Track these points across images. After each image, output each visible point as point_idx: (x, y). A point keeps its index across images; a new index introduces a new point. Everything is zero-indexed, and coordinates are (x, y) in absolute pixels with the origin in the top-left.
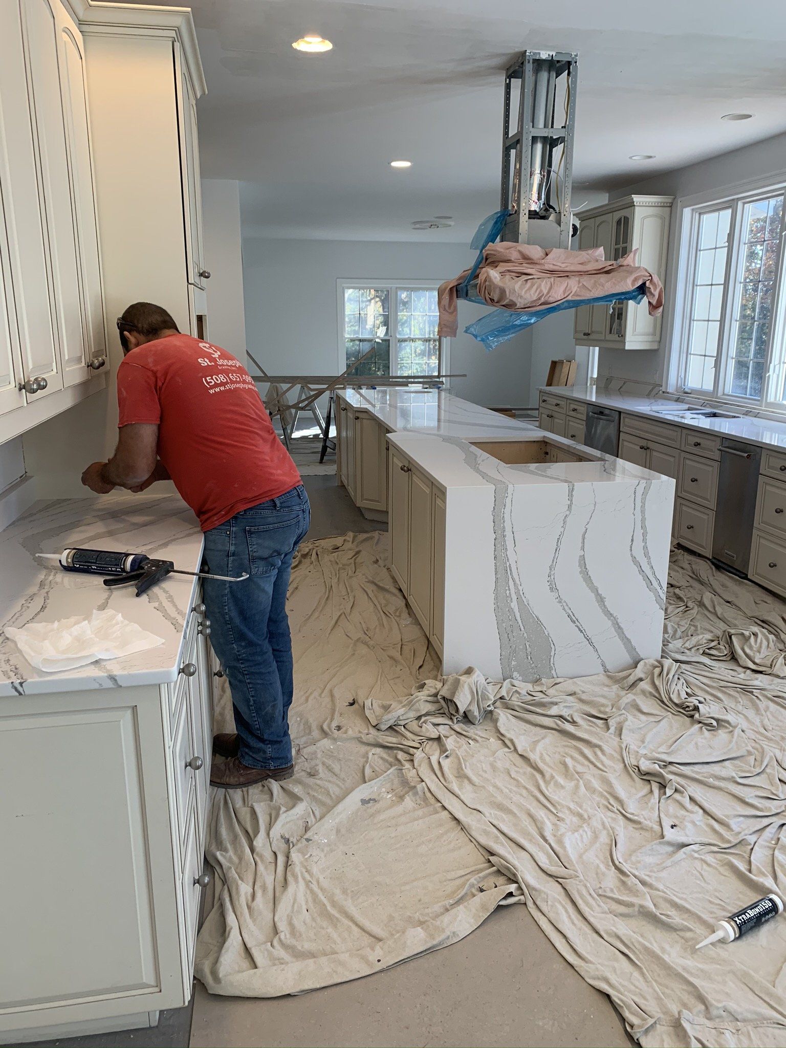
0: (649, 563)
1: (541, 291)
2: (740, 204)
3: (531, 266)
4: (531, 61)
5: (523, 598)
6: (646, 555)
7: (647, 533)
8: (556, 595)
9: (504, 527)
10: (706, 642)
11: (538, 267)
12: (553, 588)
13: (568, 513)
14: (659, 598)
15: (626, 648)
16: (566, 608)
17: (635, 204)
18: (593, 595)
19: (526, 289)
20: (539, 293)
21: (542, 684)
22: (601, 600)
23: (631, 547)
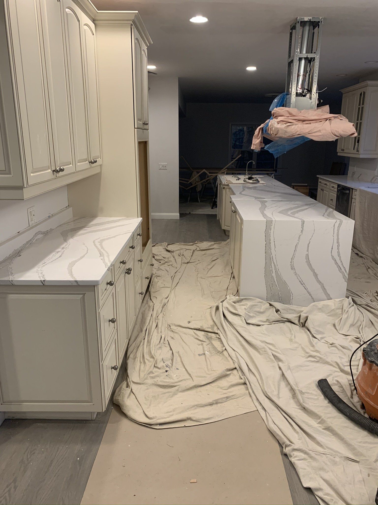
0: (340, 259)
1: (296, 130)
4: (300, 22)
5: (278, 272)
6: (339, 255)
7: (339, 245)
8: (293, 271)
9: (270, 239)
11: (296, 118)
12: (293, 268)
13: (301, 234)
14: (344, 276)
16: (299, 278)
17: (369, 85)
18: (312, 273)
22: (316, 275)
23: (331, 252)
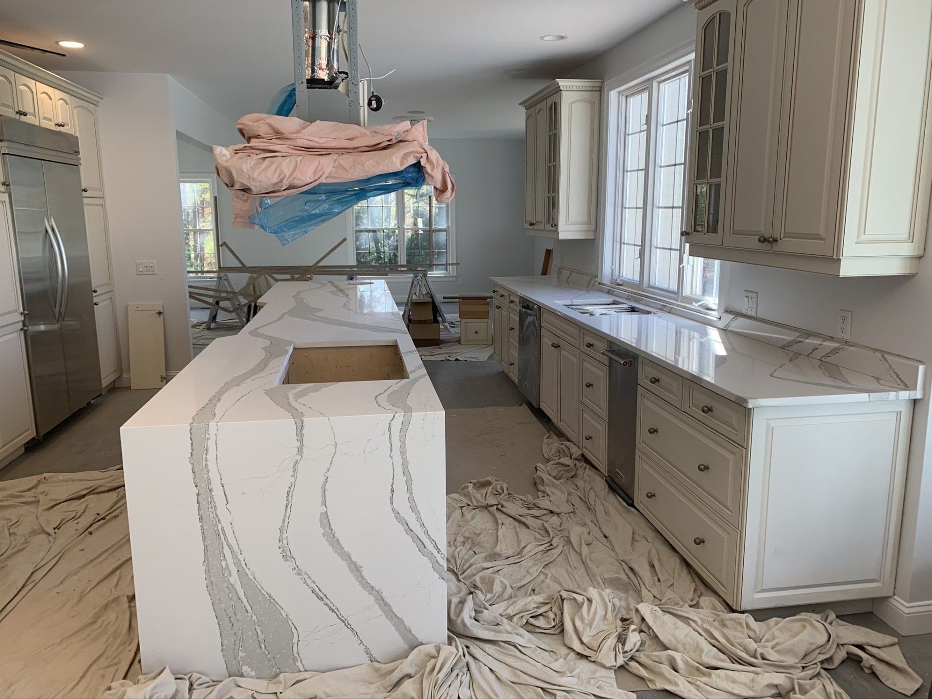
0: (419, 519)
1: (281, 172)
2: (655, 84)
3: (282, 142)
5: (247, 570)
6: (414, 509)
7: (412, 480)
8: (290, 564)
9: (209, 479)
10: (535, 605)
11: (289, 142)
12: (287, 555)
13: (298, 457)
14: (437, 564)
15: (398, 630)
16: (309, 581)
17: (561, 88)
18: (344, 564)
19: (261, 169)
20: (280, 175)
21: (280, 682)
22: (356, 569)
23: (392, 500)
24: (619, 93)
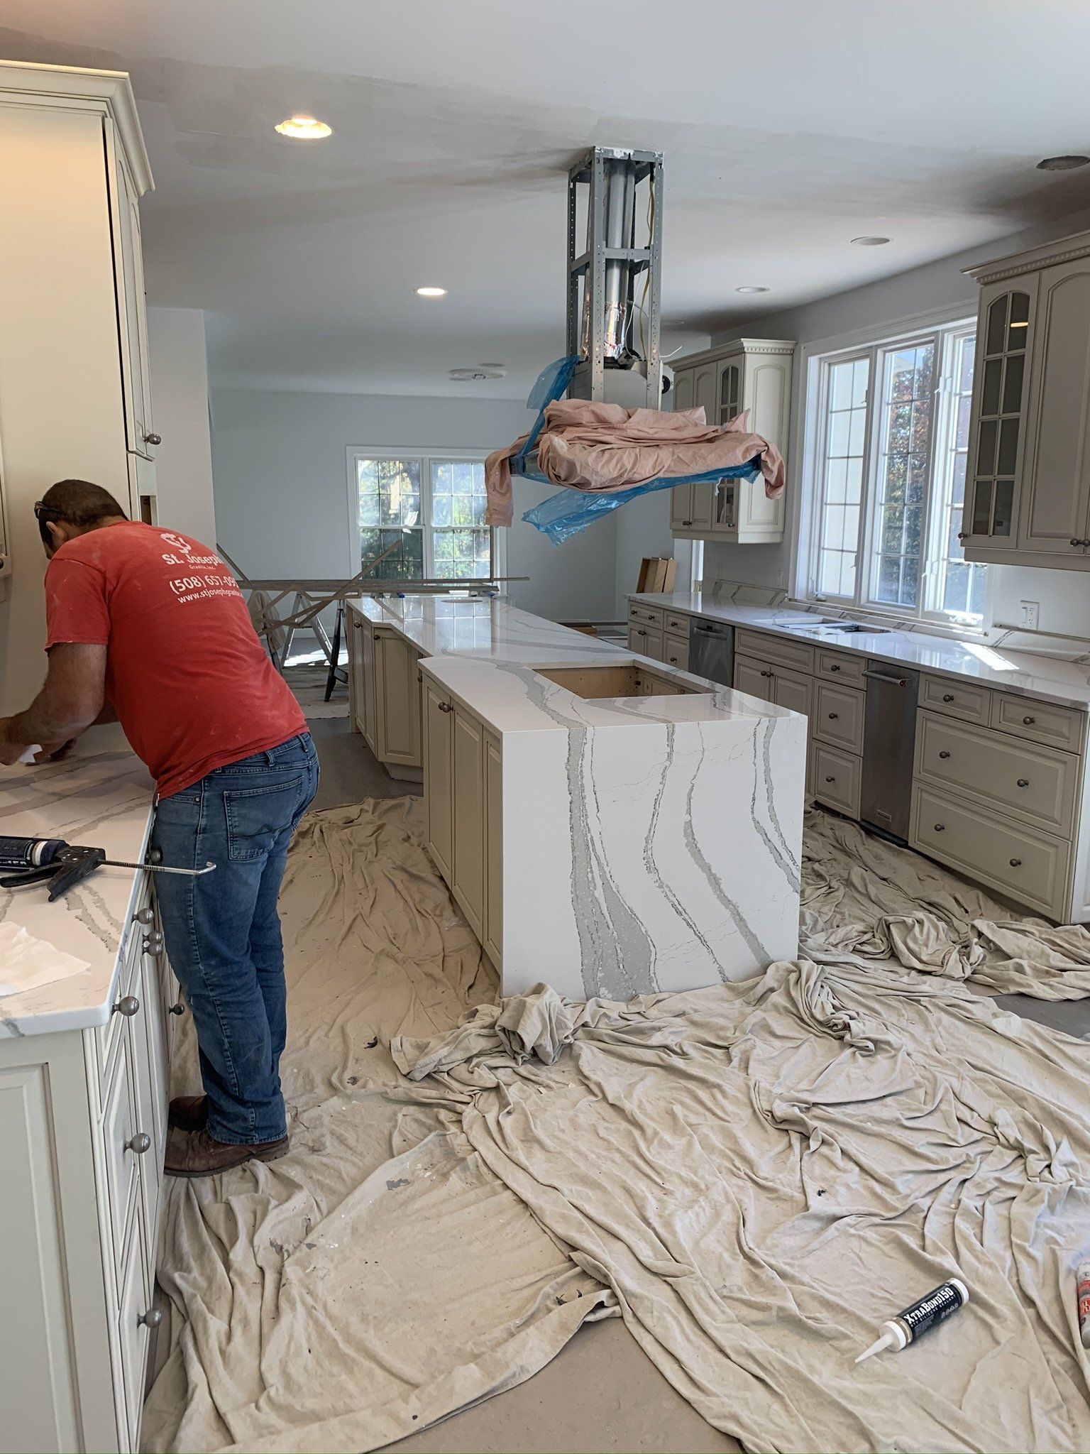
0: (777, 829)
1: (623, 465)
2: (880, 352)
3: (609, 432)
4: (602, 161)
5: (611, 883)
6: (773, 818)
7: (772, 788)
8: (654, 876)
9: (582, 786)
10: (857, 934)
11: (618, 433)
12: (651, 868)
13: (668, 763)
14: (792, 877)
15: (750, 947)
16: (669, 893)
17: (746, 350)
18: (704, 876)
19: (603, 463)
20: (621, 469)
21: (641, 1003)
22: (715, 882)
23: (752, 809)
24: (820, 359)
